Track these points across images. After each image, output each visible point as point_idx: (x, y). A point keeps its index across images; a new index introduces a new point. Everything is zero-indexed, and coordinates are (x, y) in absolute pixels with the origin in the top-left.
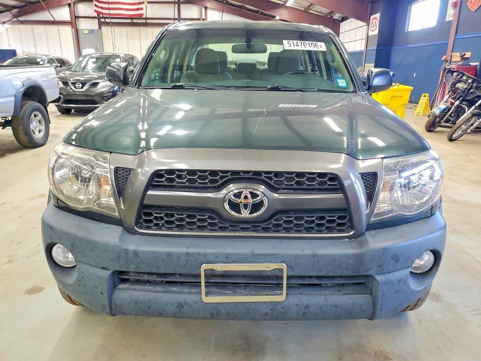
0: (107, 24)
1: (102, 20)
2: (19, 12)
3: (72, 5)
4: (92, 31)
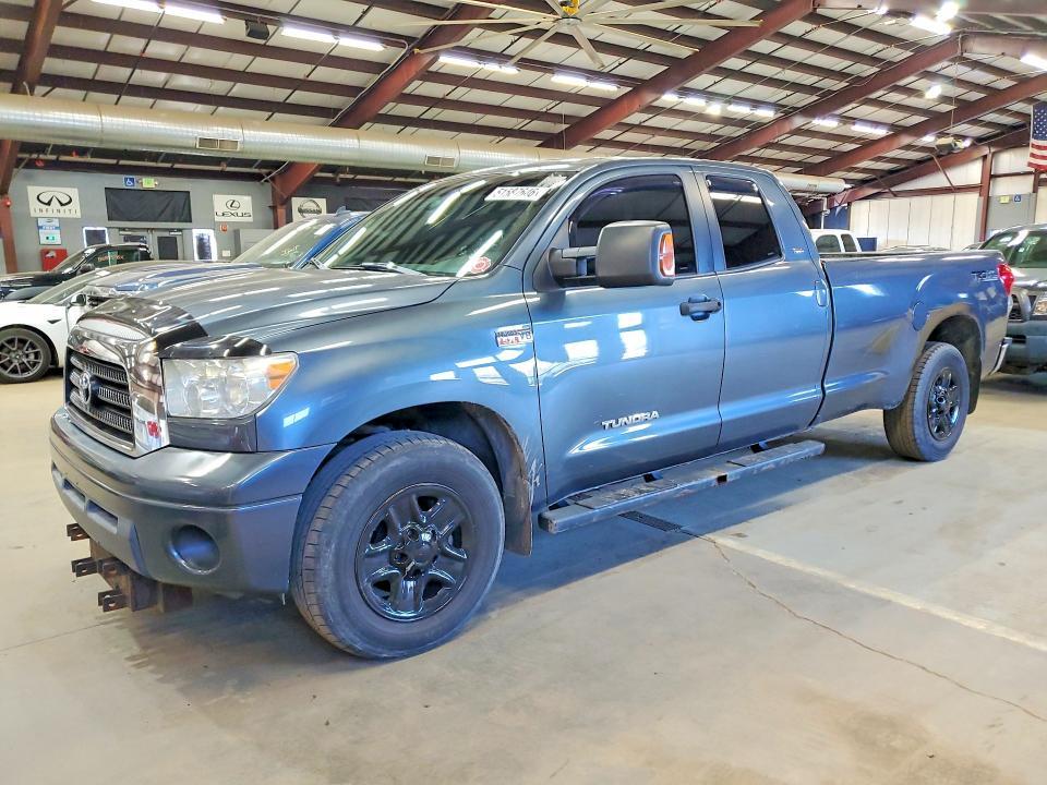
3: (989, 158)
4: (1017, 198)
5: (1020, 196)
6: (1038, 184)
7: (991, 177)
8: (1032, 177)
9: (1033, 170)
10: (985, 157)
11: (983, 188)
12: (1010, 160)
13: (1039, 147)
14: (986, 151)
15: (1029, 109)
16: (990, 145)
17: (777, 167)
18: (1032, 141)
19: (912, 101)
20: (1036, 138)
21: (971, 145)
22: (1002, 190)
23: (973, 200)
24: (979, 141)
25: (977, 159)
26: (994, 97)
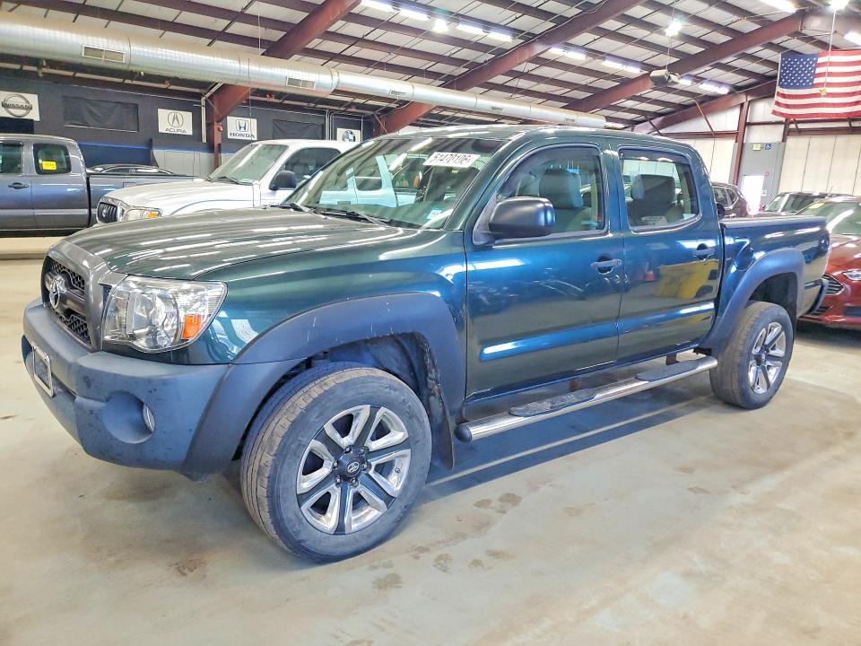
0: (800, 132)
1: (793, 126)
2: (663, 120)
3: (746, 105)
4: (768, 146)
5: (770, 145)
6: (787, 133)
7: (746, 124)
8: (782, 127)
9: (783, 119)
10: (742, 105)
11: (738, 136)
12: (763, 110)
13: (784, 96)
14: (743, 99)
15: (776, 57)
16: (747, 94)
17: (541, 100)
18: (778, 89)
19: (654, 38)
20: (782, 86)
21: (729, 93)
22: (756, 137)
23: (729, 146)
24: (736, 89)
25: (735, 106)
26: (739, 41)
